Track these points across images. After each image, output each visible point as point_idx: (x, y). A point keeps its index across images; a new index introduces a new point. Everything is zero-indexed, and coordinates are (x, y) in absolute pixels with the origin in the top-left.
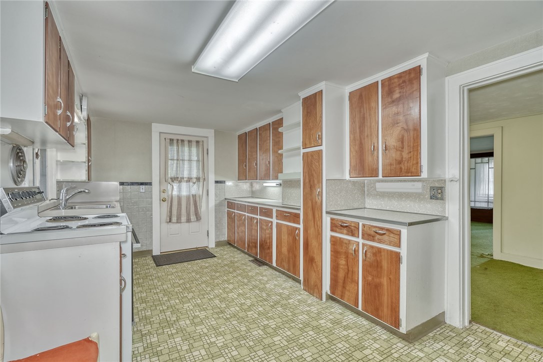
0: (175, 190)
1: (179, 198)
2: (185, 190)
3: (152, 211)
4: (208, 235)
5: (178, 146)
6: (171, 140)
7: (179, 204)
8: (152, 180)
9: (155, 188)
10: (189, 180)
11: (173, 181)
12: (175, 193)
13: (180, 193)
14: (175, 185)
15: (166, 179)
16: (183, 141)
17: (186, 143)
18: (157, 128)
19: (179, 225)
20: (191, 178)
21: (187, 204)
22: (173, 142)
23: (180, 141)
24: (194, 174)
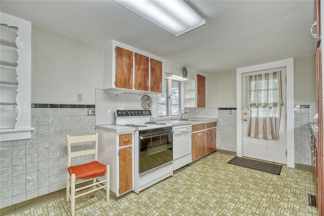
0: (253, 113)
1: (257, 120)
2: (262, 113)
3: (236, 127)
4: (287, 155)
5: (256, 80)
6: (251, 77)
7: (256, 124)
8: (236, 106)
9: (239, 112)
10: (266, 105)
11: (251, 107)
12: (254, 115)
13: (258, 115)
14: (254, 110)
15: (247, 105)
16: (260, 75)
17: (263, 77)
18: (240, 71)
19: (256, 140)
20: (268, 104)
21: (263, 125)
22: (252, 78)
23: (257, 76)
24: (271, 100)
